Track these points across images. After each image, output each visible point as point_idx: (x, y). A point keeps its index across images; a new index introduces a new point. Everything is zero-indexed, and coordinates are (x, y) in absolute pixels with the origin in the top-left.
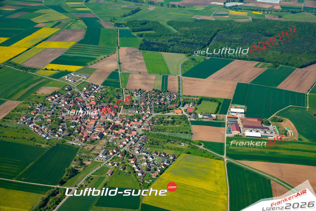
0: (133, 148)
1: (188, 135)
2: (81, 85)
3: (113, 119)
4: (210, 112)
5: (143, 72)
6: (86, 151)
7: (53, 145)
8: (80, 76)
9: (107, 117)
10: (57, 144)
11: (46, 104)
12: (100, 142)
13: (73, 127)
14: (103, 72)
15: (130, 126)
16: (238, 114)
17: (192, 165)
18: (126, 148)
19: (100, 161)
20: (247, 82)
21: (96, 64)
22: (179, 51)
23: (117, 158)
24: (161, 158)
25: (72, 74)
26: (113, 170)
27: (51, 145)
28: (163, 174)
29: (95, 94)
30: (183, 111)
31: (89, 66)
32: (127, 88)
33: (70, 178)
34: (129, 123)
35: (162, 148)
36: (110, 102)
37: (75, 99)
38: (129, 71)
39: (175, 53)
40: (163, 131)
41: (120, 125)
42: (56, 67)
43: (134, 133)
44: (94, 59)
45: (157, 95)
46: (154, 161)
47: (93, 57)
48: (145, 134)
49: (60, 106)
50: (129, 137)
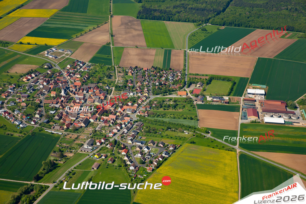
0: (125, 137)
1: (193, 121)
2: (63, 62)
3: (102, 102)
4: (222, 93)
5: (141, 46)
6: (68, 141)
7: (27, 134)
8: (63, 52)
9: (94, 101)
10: (32, 133)
11: (21, 85)
12: (86, 130)
13: (53, 112)
14: (91, 46)
15: (122, 111)
16: (256, 96)
17: (196, 157)
18: (116, 138)
19: (84, 153)
20: (270, 57)
21: (83, 37)
22: (186, 19)
23: (105, 149)
24: (158, 149)
25: (53, 49)
26: (99, 163)
27: (25, 134)
28: (160, 168)
29: (81, 73)
30: (189, 93)
31: (74, 39)
32: (120, 65)
33: (47, 173)
34: (121, 107)
35: (160, 137)
36: (98, 83)
37: (56, 79)
38: (123, 45)
39: (182, 21)
40: (163, 117)
41: (110, 110)
42: (33, 40)
43: (127, 119)
44: (81, 30)
45: (157, 74)
46: (149, 152)
47: (80, 27)
48: (140, 121)
49: (37, 88)
50: (121, 124)
